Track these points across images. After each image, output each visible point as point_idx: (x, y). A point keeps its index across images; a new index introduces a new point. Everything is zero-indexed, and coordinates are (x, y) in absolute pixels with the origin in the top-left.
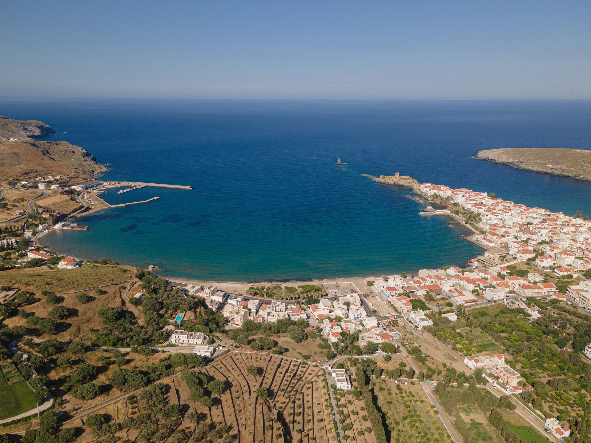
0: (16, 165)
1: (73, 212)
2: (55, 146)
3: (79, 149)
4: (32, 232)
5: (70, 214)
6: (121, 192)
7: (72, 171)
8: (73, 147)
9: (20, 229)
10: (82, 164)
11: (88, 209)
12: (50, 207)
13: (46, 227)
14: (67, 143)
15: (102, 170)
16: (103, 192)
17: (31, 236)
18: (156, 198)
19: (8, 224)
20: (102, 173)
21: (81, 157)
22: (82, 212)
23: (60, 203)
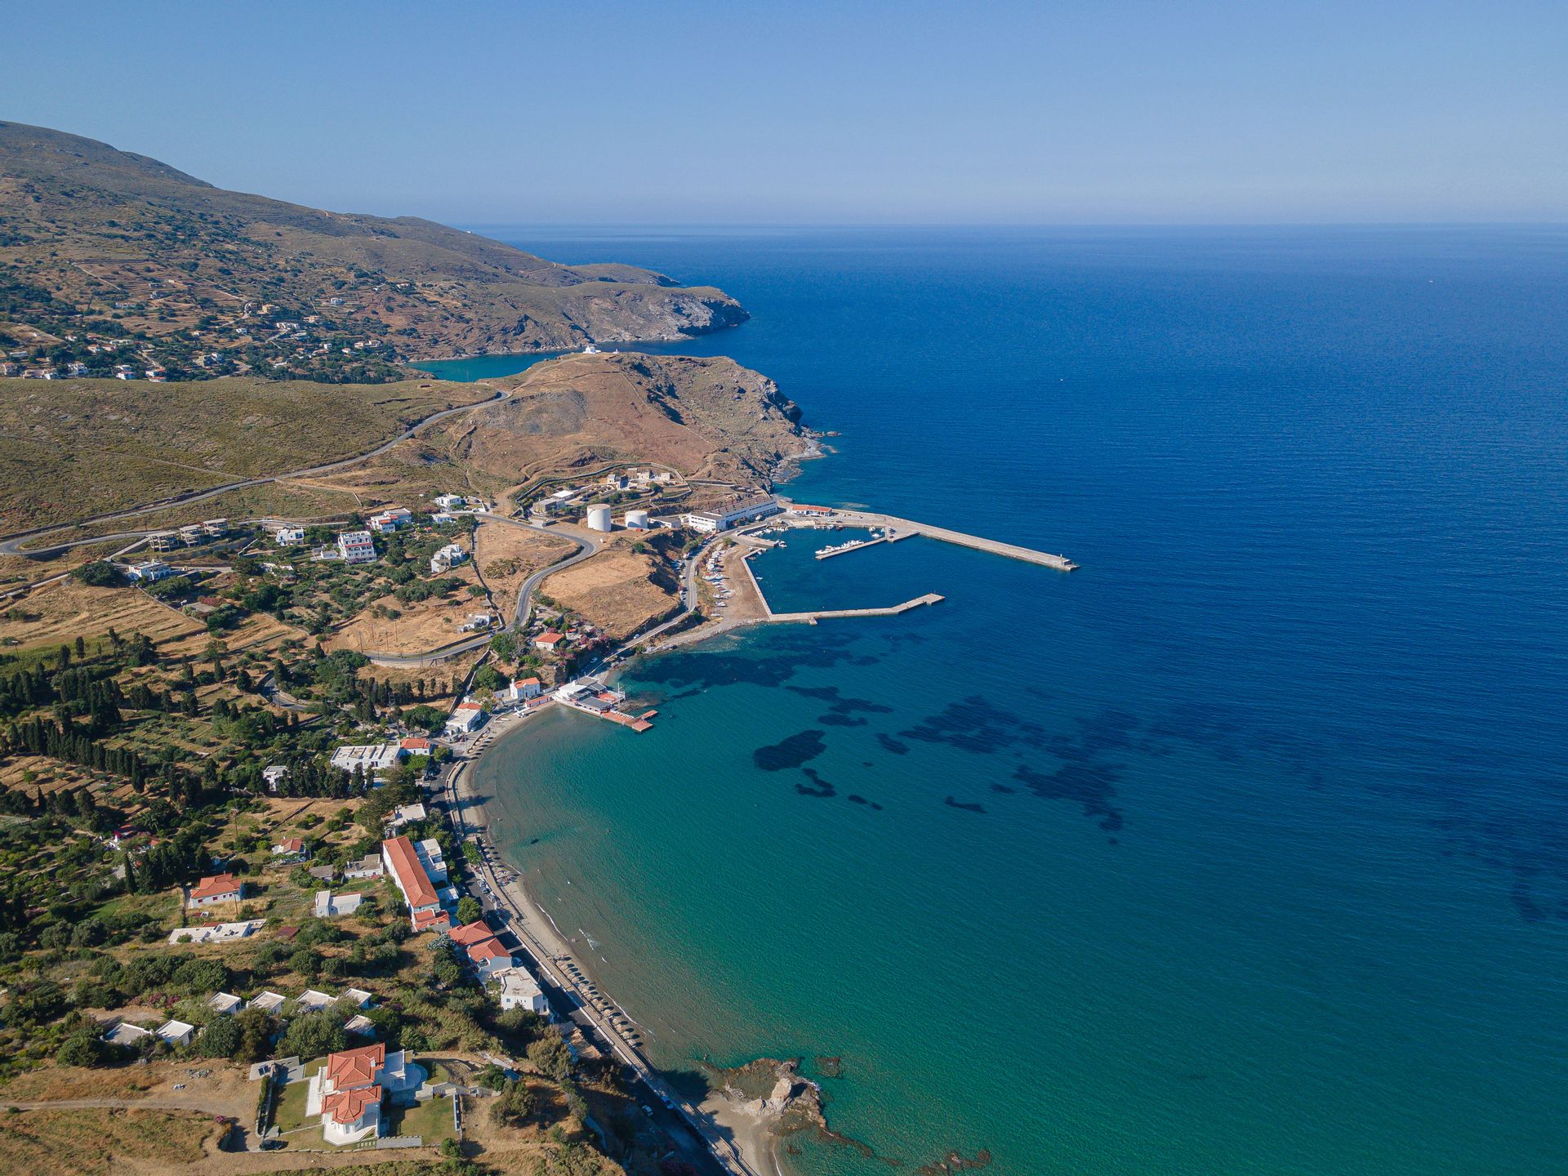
0: (569, 432)
1: (641, 631)
2: (699, 370)
3: (758, 384)
4: (475, 712)
5: (629, 638)
6: (829, 551)
7: (710, 458)
8: (743, 374)
9: (449, 690)
10: (754, 430)
11: (697, 619)
12: (576, 605)
13: (531, 692)
14: (731, 361)
15: (806, 454)
16: (771, 543)
17: (465, 729)
18: (932, 598)
19: (426, 664)
20: (803, 463)
21: (758, 407)
22: (670, 632)
23: (611, 592)
